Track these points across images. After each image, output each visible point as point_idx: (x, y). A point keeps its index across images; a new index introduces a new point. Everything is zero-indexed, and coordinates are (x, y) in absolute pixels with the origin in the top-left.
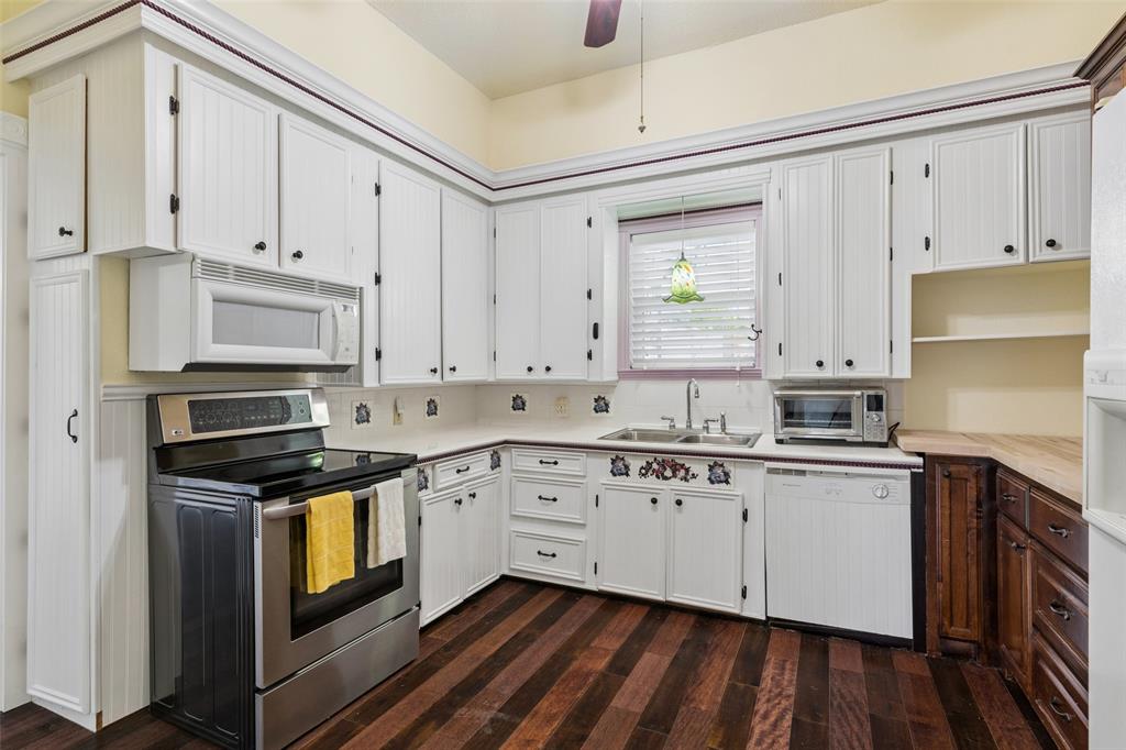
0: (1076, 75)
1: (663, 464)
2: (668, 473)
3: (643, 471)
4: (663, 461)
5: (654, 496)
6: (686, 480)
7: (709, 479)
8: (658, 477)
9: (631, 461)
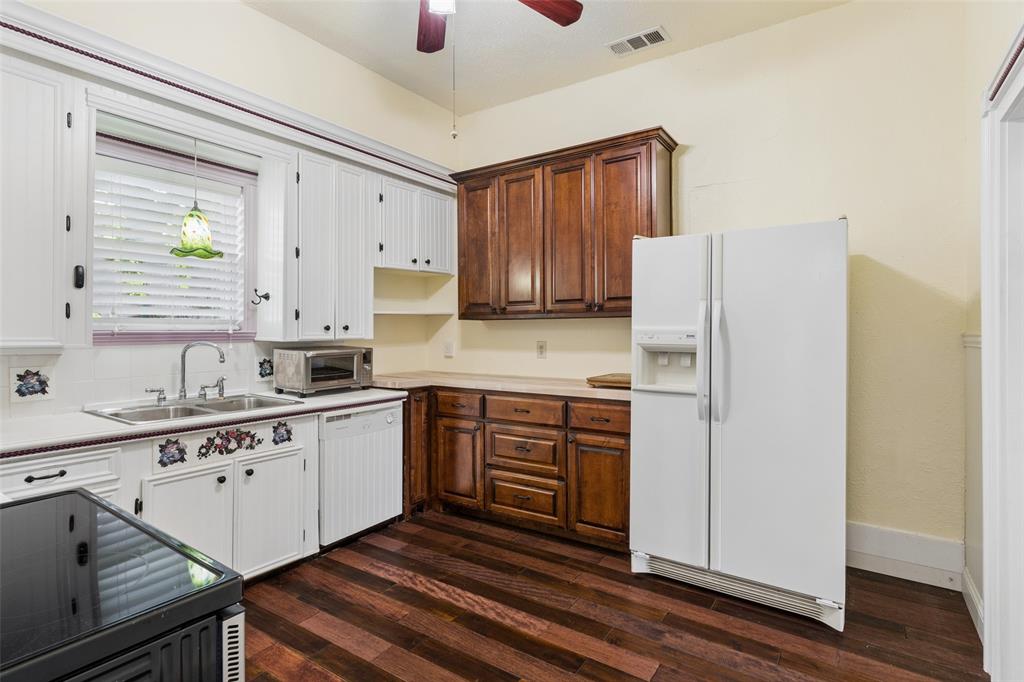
0: (450, 175)
1: (227, 438)
2: (233, 445)
3: (203, 451)
4: (227, 433)
5: (220, 475)
6: (251, 447)
7: (274, 440)
8: (221, 453)
9: (186, 443)
